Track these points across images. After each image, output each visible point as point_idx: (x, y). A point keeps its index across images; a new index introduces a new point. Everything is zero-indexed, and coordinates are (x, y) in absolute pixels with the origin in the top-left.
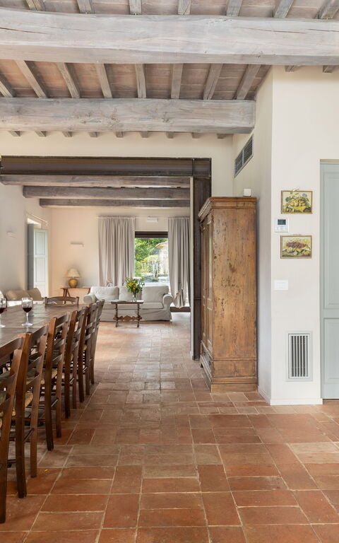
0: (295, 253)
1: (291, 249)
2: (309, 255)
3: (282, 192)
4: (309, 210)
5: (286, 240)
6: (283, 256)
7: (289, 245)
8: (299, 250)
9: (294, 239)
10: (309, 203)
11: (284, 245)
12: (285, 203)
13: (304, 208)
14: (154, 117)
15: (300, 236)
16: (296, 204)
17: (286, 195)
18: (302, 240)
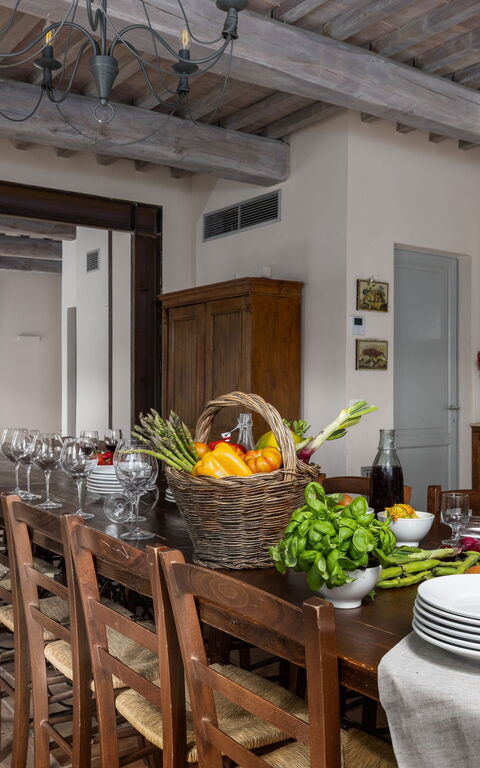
0: (371, 364)
1: (367, 358)
2: (384, 367)
3: (358, 281)
4: (384, 308)
5: (363, 345)
6: (360, 367)
7: (366, 352)
8: (376, 360)
9: (370, 345)
10: (385, 298)
11: (361, 352)
12: (362, 296)
13: (380, 304)
14: (163, 143)
15: (375, 341)
16: (373, 299)
17: (364, 286)
18: (379, 346)
